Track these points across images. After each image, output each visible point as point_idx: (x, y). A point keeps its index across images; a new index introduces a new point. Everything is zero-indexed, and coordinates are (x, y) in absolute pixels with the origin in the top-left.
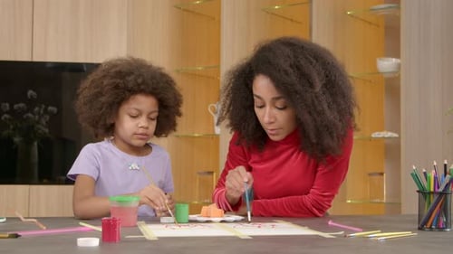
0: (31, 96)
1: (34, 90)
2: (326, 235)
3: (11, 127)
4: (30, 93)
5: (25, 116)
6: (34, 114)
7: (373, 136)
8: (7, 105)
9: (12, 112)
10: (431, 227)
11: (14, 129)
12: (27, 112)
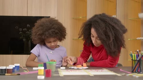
0: (28, 26)
1: (29, 24)
2: (119, 75)
3: (22, 36)
4: (28, 25)
5: (26, 33)
6: (29, 32)
7: (137, 39)
8: (21, 29)
9: (22, 31)
10: (135, 72)
11: (23, 37)
12: (27, 31)
